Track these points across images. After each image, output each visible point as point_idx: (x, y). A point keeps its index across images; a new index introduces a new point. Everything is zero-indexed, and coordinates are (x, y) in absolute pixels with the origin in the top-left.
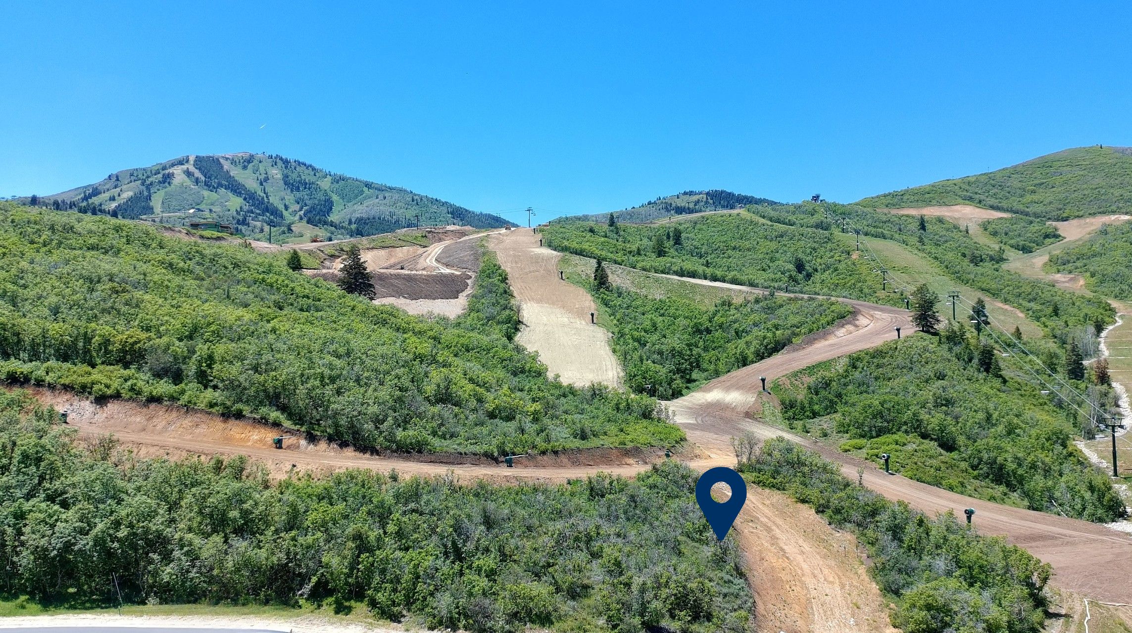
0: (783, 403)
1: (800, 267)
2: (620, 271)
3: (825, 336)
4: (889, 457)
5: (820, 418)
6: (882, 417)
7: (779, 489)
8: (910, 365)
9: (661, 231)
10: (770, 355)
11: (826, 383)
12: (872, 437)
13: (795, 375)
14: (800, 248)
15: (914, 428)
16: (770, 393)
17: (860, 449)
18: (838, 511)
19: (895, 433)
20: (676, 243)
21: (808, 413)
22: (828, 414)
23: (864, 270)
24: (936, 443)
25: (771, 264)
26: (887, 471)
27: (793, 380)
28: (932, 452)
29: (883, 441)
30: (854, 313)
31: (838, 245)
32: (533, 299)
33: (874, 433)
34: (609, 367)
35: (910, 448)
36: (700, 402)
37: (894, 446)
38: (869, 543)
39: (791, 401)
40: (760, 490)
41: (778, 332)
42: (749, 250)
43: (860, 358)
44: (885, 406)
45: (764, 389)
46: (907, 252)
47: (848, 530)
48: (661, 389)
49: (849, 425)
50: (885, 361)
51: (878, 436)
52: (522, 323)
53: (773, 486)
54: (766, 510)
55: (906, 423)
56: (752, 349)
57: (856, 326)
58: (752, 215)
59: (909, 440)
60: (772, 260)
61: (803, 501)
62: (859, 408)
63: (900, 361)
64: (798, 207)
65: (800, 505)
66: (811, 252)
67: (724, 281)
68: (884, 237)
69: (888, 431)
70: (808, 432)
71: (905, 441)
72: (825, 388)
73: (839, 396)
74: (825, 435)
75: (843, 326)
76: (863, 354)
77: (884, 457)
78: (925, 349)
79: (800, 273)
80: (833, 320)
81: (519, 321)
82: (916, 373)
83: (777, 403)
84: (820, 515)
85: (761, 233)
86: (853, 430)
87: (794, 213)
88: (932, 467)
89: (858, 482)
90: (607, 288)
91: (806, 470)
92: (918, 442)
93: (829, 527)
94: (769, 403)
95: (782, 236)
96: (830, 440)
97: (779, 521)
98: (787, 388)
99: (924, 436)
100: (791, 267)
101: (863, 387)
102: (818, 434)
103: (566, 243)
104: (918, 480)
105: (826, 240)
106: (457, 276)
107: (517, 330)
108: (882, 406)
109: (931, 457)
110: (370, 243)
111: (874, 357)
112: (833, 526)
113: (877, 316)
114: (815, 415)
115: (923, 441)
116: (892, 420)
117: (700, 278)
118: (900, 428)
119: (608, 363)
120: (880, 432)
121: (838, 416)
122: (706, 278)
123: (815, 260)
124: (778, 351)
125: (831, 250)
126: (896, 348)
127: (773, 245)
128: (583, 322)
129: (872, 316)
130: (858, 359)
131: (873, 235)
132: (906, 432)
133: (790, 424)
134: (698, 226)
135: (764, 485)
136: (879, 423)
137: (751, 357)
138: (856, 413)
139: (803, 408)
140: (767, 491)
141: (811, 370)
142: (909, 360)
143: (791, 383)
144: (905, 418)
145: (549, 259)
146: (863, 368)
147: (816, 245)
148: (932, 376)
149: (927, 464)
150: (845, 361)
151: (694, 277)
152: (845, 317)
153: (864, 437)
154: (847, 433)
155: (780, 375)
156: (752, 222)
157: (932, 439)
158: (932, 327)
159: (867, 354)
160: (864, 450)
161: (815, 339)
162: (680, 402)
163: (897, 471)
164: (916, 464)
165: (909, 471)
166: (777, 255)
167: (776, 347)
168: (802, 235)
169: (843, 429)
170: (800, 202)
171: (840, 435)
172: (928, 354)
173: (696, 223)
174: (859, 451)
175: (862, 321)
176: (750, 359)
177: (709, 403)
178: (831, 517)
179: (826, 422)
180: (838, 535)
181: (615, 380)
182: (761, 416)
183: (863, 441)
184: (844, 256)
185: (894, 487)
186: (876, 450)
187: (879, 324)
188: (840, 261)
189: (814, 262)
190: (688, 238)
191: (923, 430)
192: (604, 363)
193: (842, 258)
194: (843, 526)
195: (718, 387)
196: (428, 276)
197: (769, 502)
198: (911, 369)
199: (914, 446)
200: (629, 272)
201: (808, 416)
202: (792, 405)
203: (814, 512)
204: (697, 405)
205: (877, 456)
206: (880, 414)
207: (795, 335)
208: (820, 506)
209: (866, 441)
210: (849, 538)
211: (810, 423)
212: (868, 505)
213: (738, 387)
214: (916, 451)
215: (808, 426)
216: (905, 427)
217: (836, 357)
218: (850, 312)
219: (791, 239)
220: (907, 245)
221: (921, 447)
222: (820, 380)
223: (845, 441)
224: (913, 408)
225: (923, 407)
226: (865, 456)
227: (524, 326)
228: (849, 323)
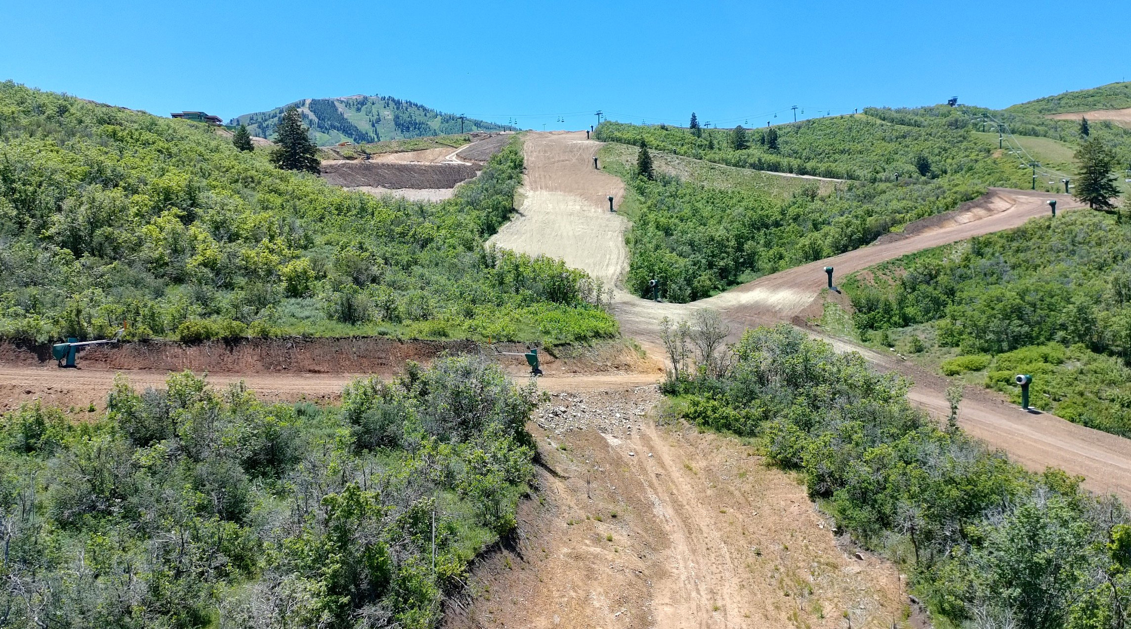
0: (856, 304)
1: (923, 167)
2: (678, 161)
3: (940, 223)
4: (1029, 380)
5: (915, 326)
6: (1020, 318)
7: (739, 433)
8: (1071, 248)
9: (757, 135)
10: (855, 248)
11: (930, 275)
12: (1001, 351)
13: (884, 267)
14: (927, 148)
15: (1080, 336)
16: (840, 293)
17: (978, 369)
18: (862, 497)
19: (1043, 344)
20: (770, 147)
21: (896, 319)
22: (930, 319)
23: (1008, 168)
24: (1119, 360)
25: (886, 167)
26: (1026, 406)
27: (879, 273)
28: (1114, 375)
29: (1021, 356)
30: (988, 196)
31: (975, 144)
32: (546, 187)
33: (1005, 345)
34: (614, 261)
35: (1070, 367)
36: (730, 304)
37: (1041, 364)
38: (943, 611)
39: (868, 300)
40: (694, 433)
41: (869, 219)
42: (861, 152)
43: (990, 243)
44: (1027, 298)
45: (830, 285)
46: (1066, 148)
47: (887, 554)
48: (673, 286)
49: (961, 333)
50: (1030, 243)
51: (1012, 348)
52: (517, 212)
53: (728, 426)
54: (684, 486)
55: (1063, 327)
56: (829, 240)
57: (989, 210)
58: (870, 118)
59: (1068, 354)
60: (888, 162)
61: (787, 464)
62: (980, 303)
63: (1055, 241)
64: (929, 111)
65: (777, 475)
66: (940, 152)
67: (814, 174)
68: (1036, 134)
69: (1030, 340)
70: (891, 346)
71: (1061, 356)
72: (928, 283)
73: (951, 292)
74: (919, 350)
75: (968, 210)
76: (995, 238)
77: (1019, 379)
78: (1097, 226)
79: (924, 175)
80: (955, 203)
81: (514, 209)
82: (1082, 257)
83: (848, 302)
84: (820, 502)
85: (880, 134)
86: (968, 340)
87: (923, 115)
88: (1113, 400)
89: (944, 420)
90: (650, 177)
91: (822, 390)
92: (1085, 358)
93: (834, 541)
94: (835, 305)
95: (904, 137)
96: (925, 358)
97: (703, 517)
98: (869, 284)
99: (1098, 348)
100: (912, 168)
101: (992, 276)
102: (907, 348)
103: (619, 135)
104: (1086, 424)
105: (960, 139)
106: (465, 167)
107: (505, 218)
108: (1022, 299)
109: (1112, 383)
110: (400, 146)
111: (1013, 240)
112: (847, 538)
113: (1021, 201)
114: (907, 321)
115: (1095, 355)
116: (1038, 323)
117: (783, 171)
118: (1051, 335)
119: (614, 257)
120: (1016, 342)
121: (944, 323)
122: (791, 172)
123: (945, 161)
124: (867, 243)
125: (966, 150)
126: (1049, 227)
127: (892, 146)
128: (600, 210)
129: (1015, 201)
130: (988, 244)
131: (1021, 133)
132: (1064, 341)
133: (862, 334)
134: (801, 130)
135: (706, 423)
136: (1016, 327)
137: (826, 251)
138: (975, 312)
139: (888, 310)
140: (710, 436)
141: (910, 259)
142: (1069, 240)
143: (876, 278)
144: (1062, 319)
145: (587, 148)
146: (993, 254)
147: (948, 146)
148: (1110, 261)
149: (1104, 395)
150: (966, 247)
151: (776, 171)
152: (972, 199)
153: (985, 350)
154: (958, 345)
155: (859, 268)
156: (868, 123)
157: (1111, 354)
158: (1107, 204)
159: (1001, 237)
160: (985, 373)
161: (924, 227)
162: (700, 304)
163: (1045, 407)
164: (1081, 394)
165: (1068, 407)
166: (896, 157)
167: (867, 237)
168: (930, 135)
169: (950, 340)
170: (933, 105)
171: (944, 349)
172: (1102, 233)
173: (799, 128)
174: (976, 374)
175: (998, 204)
176: (825, 254)
177: (743, 305)
178: (843, 511)
179: (925, 332)
180: (855, 567)
181: (615, 277)
182: (819, 323)
183: (984, 358)
184: (983, 154)
185: (1037, 435)
186: (1007, 372)
187: (1022, 208)
188: (976, 161)
189: (943, 162)
190: (787, 143)
191: (1095, 339)
192: (608, 256)
193: (980, 157)
194: (875, 540)
195: (762, 286)
196: (431, 167)
197: (703, 464)
198: (1073, 253)
199: (1078, 364)
200: (689, 163)
201: (895, 323)
202: (871, 307)
203: (805, 494)
204: (723, 309)
205: (1007, 381)
206: (1018, 312)
207: (895, 223)
208: (821, 478)
209: (989, 357)
210: (883, 581)
211: (894, 334)
212: (951, 481)
213: (792, 284)
214: (1081, 372)
215: (892, 337)
216: (1061, 333)
217: (952, 242)
218: (981, 193)
219: (915, 140)
220: (1065, 141)
221: (1093, 366)
222: (920, 271)
223: (953, 358)
224: (1079, 299)
225: (1097, 302)
226: (987, 380)
227: (517, 215)
228: (977, 206)
